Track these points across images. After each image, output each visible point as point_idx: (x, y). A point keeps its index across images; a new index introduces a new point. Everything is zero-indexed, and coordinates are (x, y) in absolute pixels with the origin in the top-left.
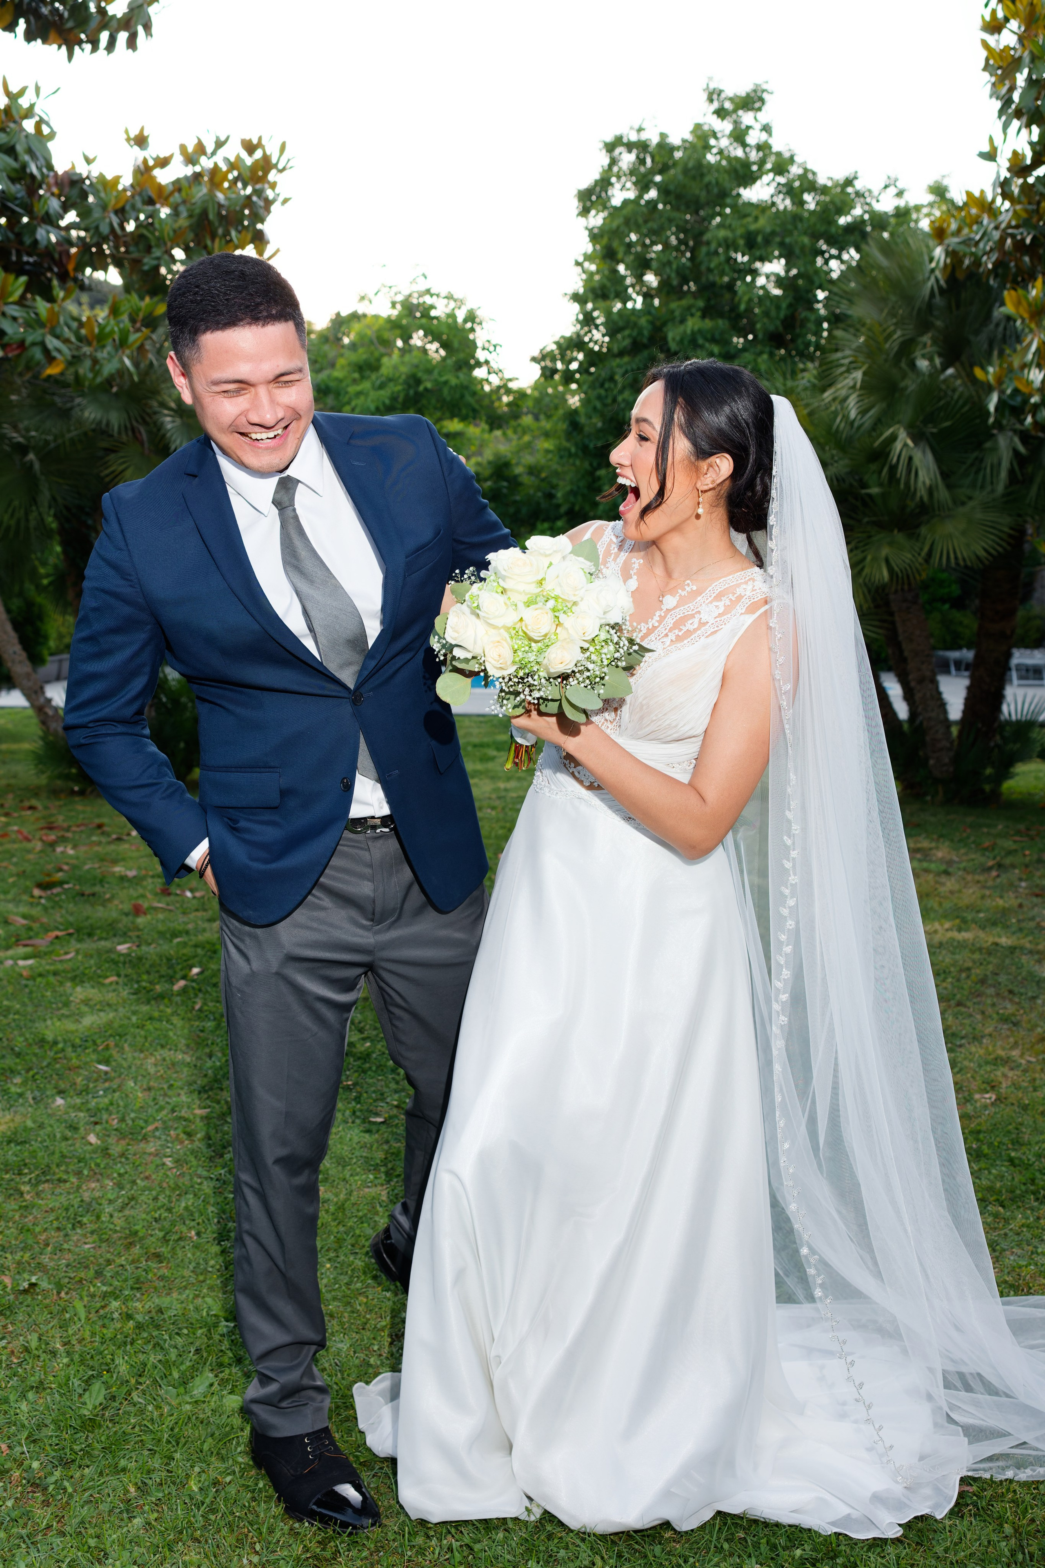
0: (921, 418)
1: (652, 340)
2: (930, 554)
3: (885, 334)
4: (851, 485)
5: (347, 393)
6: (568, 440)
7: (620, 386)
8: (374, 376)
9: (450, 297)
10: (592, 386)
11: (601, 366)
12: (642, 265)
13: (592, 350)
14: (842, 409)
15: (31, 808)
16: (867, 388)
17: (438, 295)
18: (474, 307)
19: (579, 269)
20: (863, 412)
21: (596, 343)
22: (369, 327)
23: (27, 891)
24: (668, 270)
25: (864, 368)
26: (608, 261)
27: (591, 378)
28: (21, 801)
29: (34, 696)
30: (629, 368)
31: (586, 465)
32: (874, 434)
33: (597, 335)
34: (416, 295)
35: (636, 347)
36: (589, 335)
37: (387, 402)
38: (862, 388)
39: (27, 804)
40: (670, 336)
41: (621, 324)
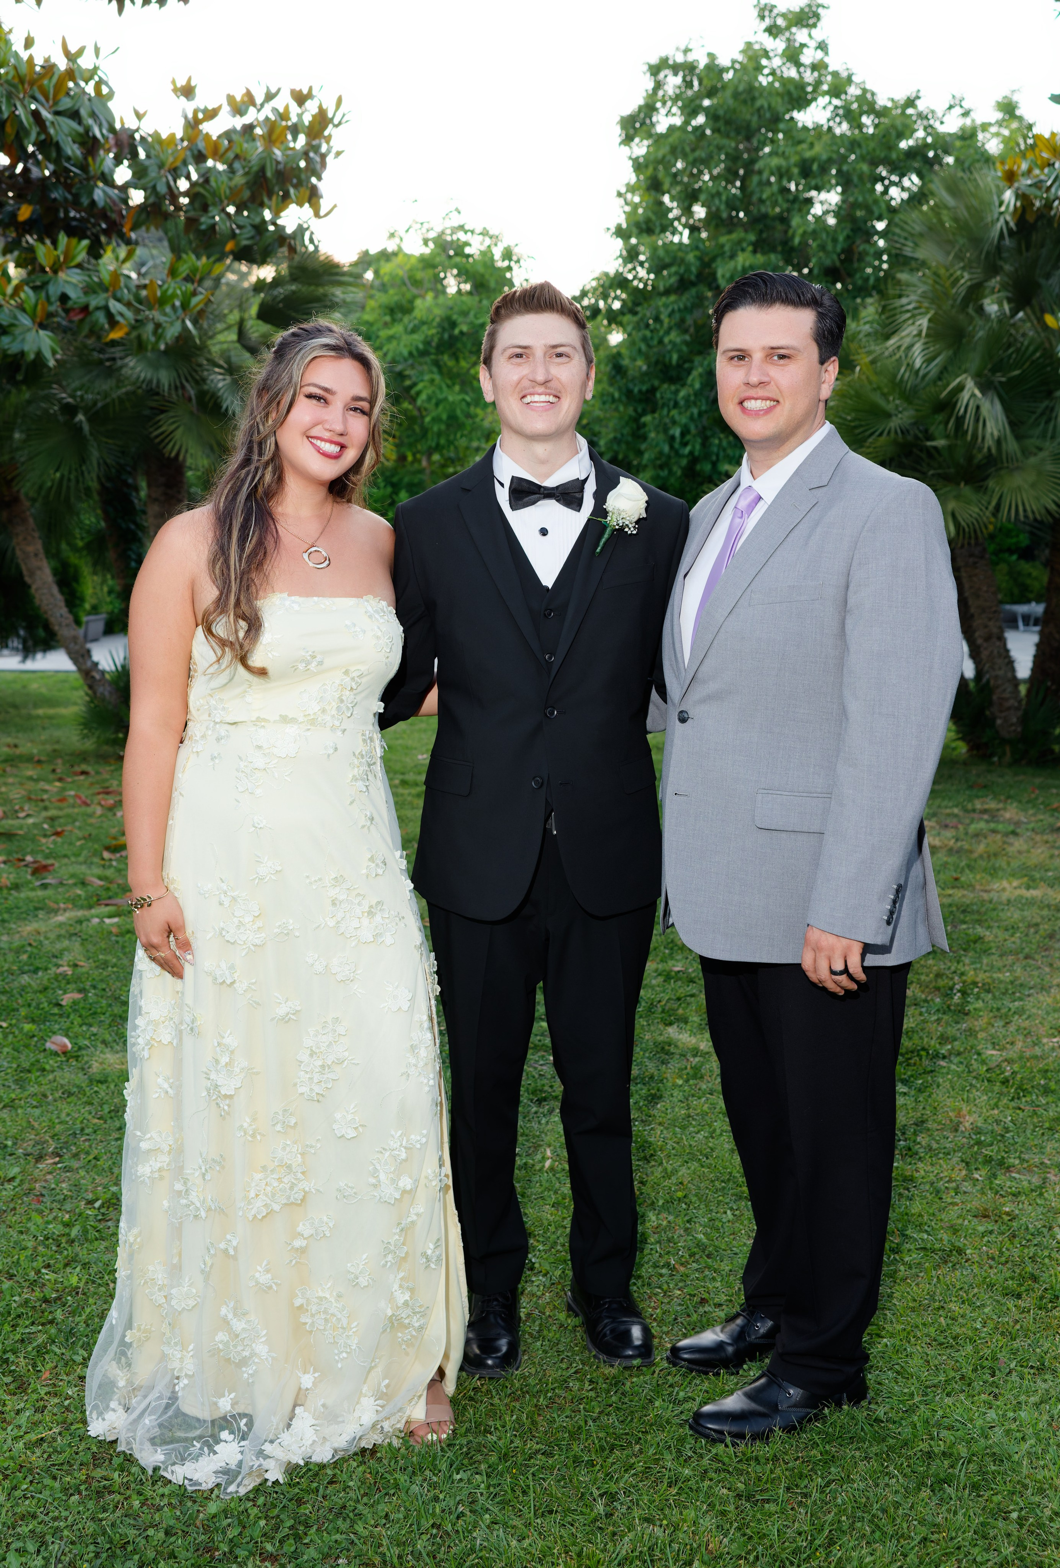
0: (989, 366)
1: (699, 275)
2: (998, 508)
3: (952, 279)
4: (916, 437)
5: (378, 337)
6: (611, 384)
7: (666, 325)
8: (406, 319)
9: (485, 233)
10: (637, 327)
11: (646, 305)
12: (689, 198)
13: (637, 288)
14: (906, 356)
15: (83, 773)
16: (934, 335)
17: (472, 232)
18: (512, 244)
19: (621, 201)
20: (928, 361)
21: (640, 280)
22: (400, 266)
23: (96, 853)
24: (717, 202)
25: (929, 316)
26: (653, 193)
27: (636, 319)
28: (72, 766)
29: (81, 660)
30: (676, 307)
31: (630, 411)
32: (940, 383)
33: (642, 273)
34: (448, 232)
35: (683, 285)
36: (634, 272)
37: (421, 346)
38: (927, 335)
39: (77, 769)
40: (720, 273)
41: (667, 260)
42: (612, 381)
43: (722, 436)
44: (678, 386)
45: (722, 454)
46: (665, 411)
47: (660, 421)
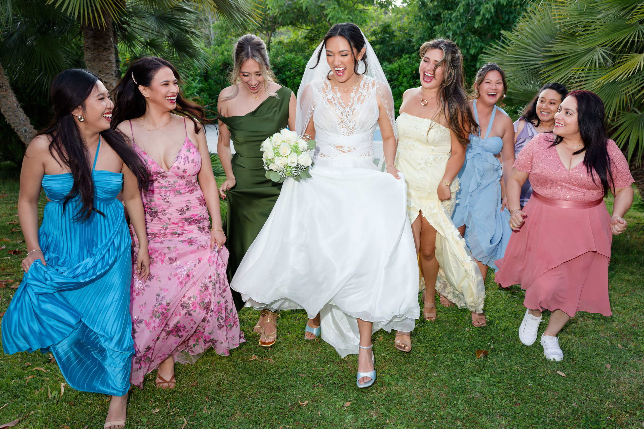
42: (420, 9)
43: (472, 36)
44: (452, 11)
45: (472, 45)
46: (445, 23)
47: (443, 29)
